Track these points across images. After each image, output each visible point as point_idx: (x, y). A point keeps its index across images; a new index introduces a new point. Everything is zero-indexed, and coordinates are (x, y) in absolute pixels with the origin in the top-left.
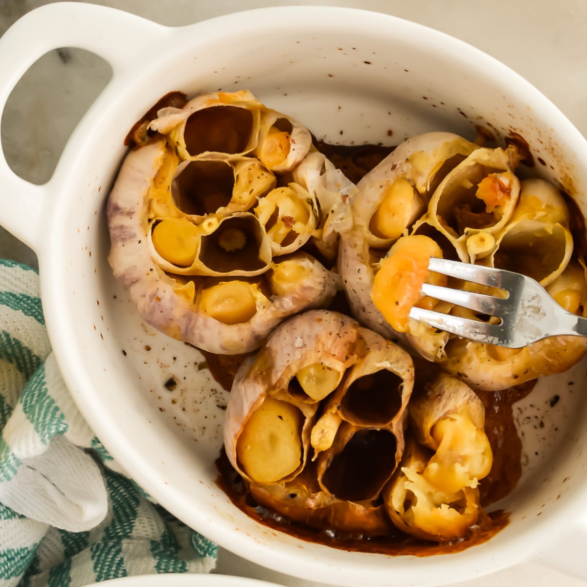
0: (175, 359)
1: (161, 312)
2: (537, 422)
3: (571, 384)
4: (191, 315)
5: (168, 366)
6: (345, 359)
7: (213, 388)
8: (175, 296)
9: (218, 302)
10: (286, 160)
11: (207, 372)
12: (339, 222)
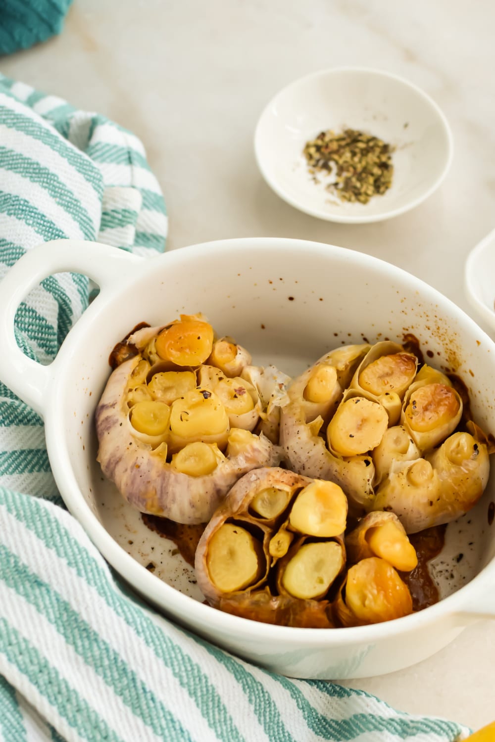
0: (153, 548)
1: (141, 476)
2: (447, 574)
3: (471, 544)
4: (165, 473)
5: (148, 555)
6: (291, 484)
7: (185, 568)
8: (151, 458)
9: (185, 460)
10: (234, 360)
11: (179, 557)
12: (279, 401)
